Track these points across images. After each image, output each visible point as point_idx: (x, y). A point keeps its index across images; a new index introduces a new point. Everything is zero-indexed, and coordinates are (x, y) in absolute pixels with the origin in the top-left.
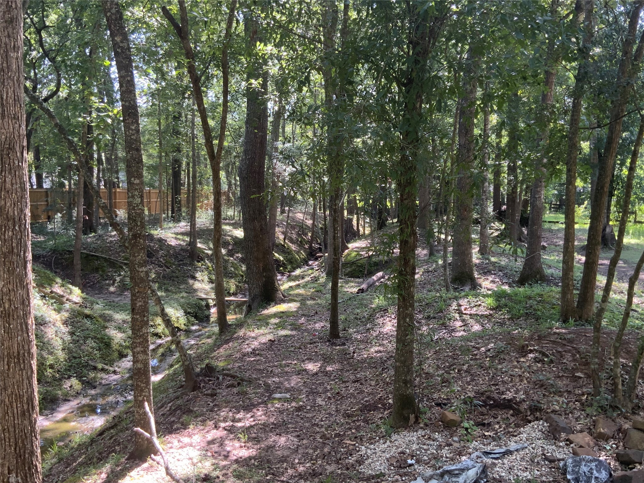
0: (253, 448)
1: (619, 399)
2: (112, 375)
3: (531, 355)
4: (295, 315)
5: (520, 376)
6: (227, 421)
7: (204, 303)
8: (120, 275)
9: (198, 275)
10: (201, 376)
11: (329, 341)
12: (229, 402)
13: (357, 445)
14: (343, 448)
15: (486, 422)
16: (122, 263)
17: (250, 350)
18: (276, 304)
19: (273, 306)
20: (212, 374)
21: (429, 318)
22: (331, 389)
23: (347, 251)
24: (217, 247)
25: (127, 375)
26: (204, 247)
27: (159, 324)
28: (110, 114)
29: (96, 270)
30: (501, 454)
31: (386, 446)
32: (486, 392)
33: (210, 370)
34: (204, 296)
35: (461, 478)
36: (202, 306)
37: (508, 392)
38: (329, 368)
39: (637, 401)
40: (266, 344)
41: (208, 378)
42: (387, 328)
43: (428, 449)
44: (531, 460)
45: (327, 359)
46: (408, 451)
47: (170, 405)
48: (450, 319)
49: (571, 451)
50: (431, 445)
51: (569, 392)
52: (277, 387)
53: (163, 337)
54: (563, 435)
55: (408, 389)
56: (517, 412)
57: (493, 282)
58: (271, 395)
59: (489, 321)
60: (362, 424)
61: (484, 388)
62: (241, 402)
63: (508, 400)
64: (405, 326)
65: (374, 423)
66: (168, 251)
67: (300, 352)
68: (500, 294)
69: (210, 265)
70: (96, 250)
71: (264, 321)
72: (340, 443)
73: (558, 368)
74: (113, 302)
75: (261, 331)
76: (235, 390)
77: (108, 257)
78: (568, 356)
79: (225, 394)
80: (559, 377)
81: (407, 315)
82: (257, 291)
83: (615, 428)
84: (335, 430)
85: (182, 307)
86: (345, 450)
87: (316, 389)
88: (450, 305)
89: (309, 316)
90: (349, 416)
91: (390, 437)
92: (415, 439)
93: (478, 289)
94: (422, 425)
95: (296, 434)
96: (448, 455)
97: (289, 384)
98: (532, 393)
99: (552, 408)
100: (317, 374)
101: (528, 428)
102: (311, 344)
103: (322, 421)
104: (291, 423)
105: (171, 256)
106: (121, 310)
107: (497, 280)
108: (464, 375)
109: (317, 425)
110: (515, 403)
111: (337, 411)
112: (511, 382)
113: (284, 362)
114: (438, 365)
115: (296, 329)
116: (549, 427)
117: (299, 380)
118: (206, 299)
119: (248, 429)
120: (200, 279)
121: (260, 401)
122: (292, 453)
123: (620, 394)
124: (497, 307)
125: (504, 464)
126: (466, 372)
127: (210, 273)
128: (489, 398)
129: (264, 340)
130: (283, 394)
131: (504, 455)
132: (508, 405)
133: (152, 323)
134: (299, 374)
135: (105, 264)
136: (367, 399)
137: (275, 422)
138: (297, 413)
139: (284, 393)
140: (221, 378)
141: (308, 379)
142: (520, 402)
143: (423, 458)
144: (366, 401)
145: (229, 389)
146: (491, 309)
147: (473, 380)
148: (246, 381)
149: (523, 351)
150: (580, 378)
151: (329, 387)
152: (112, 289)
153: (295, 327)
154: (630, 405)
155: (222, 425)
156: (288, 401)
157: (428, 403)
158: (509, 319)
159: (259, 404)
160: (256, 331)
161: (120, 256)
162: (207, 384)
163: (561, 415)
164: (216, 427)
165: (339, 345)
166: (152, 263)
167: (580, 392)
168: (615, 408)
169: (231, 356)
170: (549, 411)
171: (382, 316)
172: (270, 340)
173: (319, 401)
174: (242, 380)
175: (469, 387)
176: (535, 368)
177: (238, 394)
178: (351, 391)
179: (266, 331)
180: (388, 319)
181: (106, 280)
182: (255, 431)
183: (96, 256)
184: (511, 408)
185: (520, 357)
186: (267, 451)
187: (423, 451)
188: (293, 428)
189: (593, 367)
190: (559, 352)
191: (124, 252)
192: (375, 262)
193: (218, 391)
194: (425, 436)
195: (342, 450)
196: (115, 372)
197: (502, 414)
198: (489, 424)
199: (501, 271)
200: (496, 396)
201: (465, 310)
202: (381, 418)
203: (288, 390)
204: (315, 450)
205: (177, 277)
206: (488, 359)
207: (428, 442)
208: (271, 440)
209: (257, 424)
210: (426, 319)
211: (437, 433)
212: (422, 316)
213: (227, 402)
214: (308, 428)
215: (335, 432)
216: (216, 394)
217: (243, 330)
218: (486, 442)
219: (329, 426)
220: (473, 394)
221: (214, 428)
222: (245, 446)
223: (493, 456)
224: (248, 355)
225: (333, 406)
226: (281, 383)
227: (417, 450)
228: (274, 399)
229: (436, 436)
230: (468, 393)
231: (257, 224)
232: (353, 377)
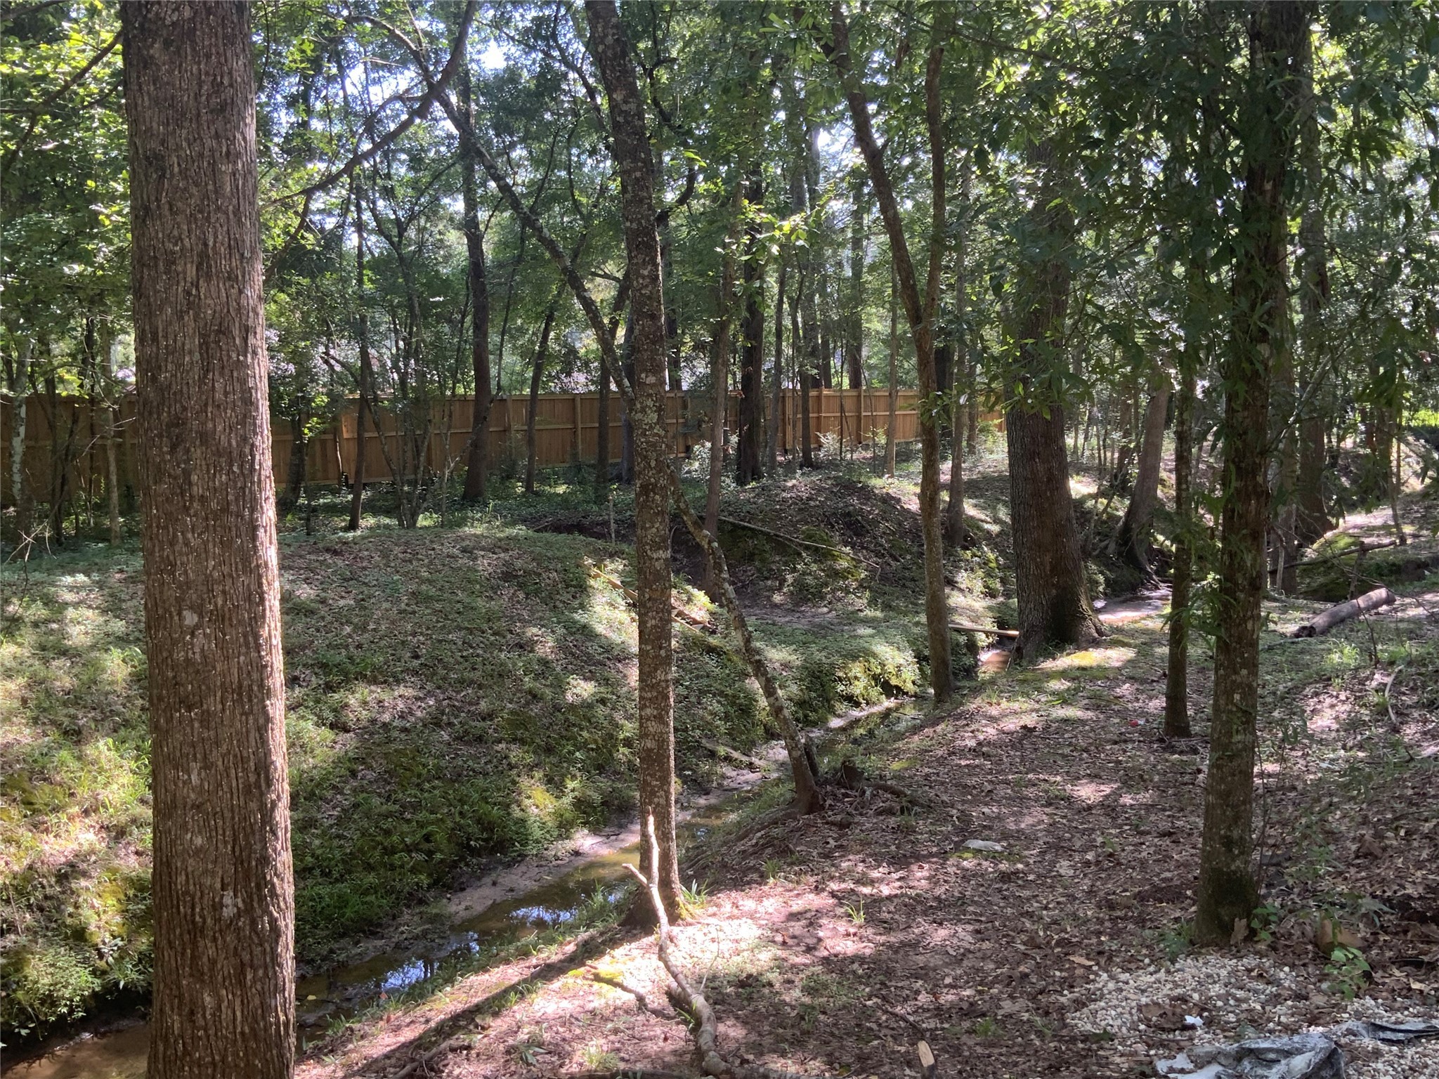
0: (869, 941)
2: (745, 772)
4: (1111, 676)
6: (844, 881)
7: (963, 639)
8: (794, 570)
9: (963, 578)
10: (830, 784)
11: (1161, 740)
12: (869, 844)
13: (1095, 968)
14: (1061, 970)
15: (1426, 959)
16: (801, 545)
17: (971, 743)
18: (1079, 648)
19: (1068, 654)
20: (854, 784)
21: (1431, 705)
22: (1103, 844)
23: (1329, 535)
24: (930, 514)
25: (775, 775)
26: (983, 517)
27: (856, 678)
28: (777, 233)
29: (750, 557)
30: (1412, 1035)
31: (1153, 979)
33: (849, 775)
34: (967, 624)
35: (1274, 1070)
36: (958, 644)
38: (1127, 800)
40: (1012, 733)
41: (843, 791)
42: (1320, 723)
43: (1246, 1000)
45: (1133, 779)
46: (1196, 996)
47: (759, 834)
50: (1256, 992)
52: (985, 827)
53: (863, 705)
55: (1233, 860)
58: (963, 841)
60: (1131, 926)
62: (893, 848)
64: (1231, 712)
65: (1157, 927)
66: (900, 524)
67: (1081, 760)
69: (991, 556)
70: (751, 516)
71: (1033, 685)
72: (1059, 961)
74: (774, 624)
75: (1016, 706)
76: (892, 821)
77: (772, 532)
79: (868, 826)
81: (1235, 686)
82: (1036, 617)
84: (1065, 931)
85: (912, 643)
86: (1064, 974)
87: (1069, 840)
89: (1143, 681)
90: (1112, 906)
91: (1173, 962)
92: (1224, 973)
94: (1262, 947)
95: (977, 926)
96: (1283, 1019)
97: (1017, 822)
100: (1090, 808)
102: (1116, 743)
103: (1046, 908)
104: (973, 902)
105: (904, 534)
106: (780, 642)
108: (1416, 844)
109: (1030, 915)
111: (1090, 892)
113: (1030, 776)
114: (1366, 817)
115: (1097, 707)
117: (1044, 817)
118: (969, 633)
119: (875, 903)
120: (963, 586)
121: (935, 849)
122: (947, 965)
125: (1402, 1057)
126: (1426, 836)
127: (989, 574)
129: (1011, 724)
130: (989, 843)
131: (1418, 1038)
133: (841, 674)
134: (1049, 804)
135: (768, 547)
136: (1168, 875)
137: (943, 897)
138: (998, 886)
139: (995, 841)
140: (868, 793)
141: (1064, 817)
143: (1226, 1018)
144: (1164, 880)
145: (881, 818)
148: (922, 806)
151: (1100, 840)
152: (777, 598)
153: (1097, 703)
155: (834, 886)
156: (994, 857)
157: (1297, 900)
159: (931, 855)
160: (1004, 704)
161: (797, 530)
162: (839, 801)
164: (817, 890)
165: (1181, 753)
166: (863, 548)
171: (1316, 694)
172: (1024, 727)
173: (1064, 867)
174: (913, 802)
175: (1419, 874)
177: (894, 831)
178: (1144, 854)
179: (1025, 706)
180: (1328, 701)
181: (767, 579)
182: (892, 908)
183: (750, 529)
186: (896, 952)
187: (1232, 1002)
188: (975, 913)
191: (807, 523)
193: (858, 819)
194: (1252, 970)
195: (1058, 973)
196: (751, 767)
202: (1177, 920)
203: (1005, 836)
204: (999, 964)
205: (913, 580)
207: (1254, 985)
208: (916, 931)
209: (902, 895)
210: (1424, 706)
211: (1287, 969)
212: (1415, 698)
213: (865, 843)
214: (1008, 919)
215: (1063, 935)
216: (850, 824)
217: (978, 701)
218: (1397, 1005)
219: (1055, 922)
220: (1421, 890)
221: (811, 891)
222: (855, 935)
223: (1389, 1035)
224: (962, 752)
225: (1086, 881)
226: (999, 818)
227: (1219, 997)
228: (967, 849)
229: (1282, 975)
230: (1408, 885)
231: (1040, 467)
232: (1165, 825)
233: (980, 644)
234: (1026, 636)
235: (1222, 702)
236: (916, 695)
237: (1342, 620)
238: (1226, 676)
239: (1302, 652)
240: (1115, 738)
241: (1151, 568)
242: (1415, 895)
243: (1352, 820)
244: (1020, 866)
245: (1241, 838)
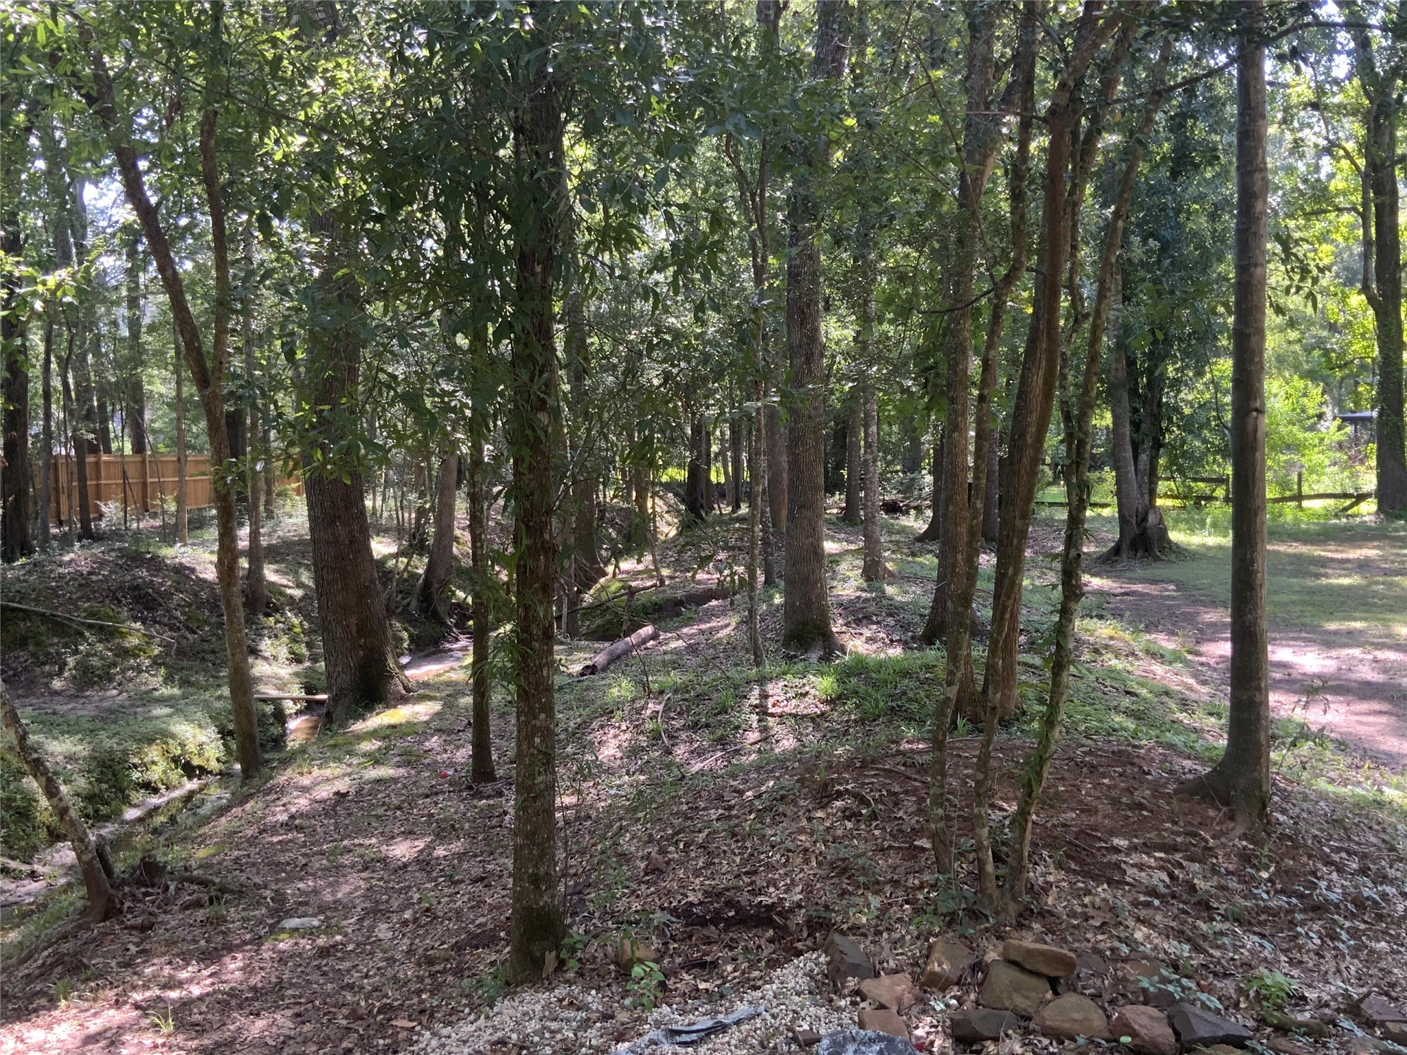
0: (181, 1049)
1: (990, 896)
2: (25, 882)
3: (838, 804)
4: (420, 731)
5: (806, 850)
6: (149, 988)
7: (269, 709)
8: (76, 652)
9: (266, 645)
10: (129, 885)
11: (469, 788)
12: (175, 943)
14: (384, 1038)
15: (708, 959)
16: (83, 624)
17: (283, 817)
18: (388, 707)
19: (378, 714)
20: (156, 880)
21: (695, 727)
22: (420, 900)
23: (602, 580)
24: (228, 582)
25: (63, 881)
26: (285, 582)
27: (154, 763)
28: (40, 288)
29: (22, 642)
30: (703, 1034)
31: (473, 1028)
32: (728, 890)
33: (150, 871)
34: (273, 692)
36: (264, 715)
37: (772, 890)
38: (440, 852)
39: (1027, 898)
40: (325, 801)
41: (143, 890)
42: (606, 753)
43: (559, 1031)
44: (761, 1043)
45: (445, 831)
46: (514, 1036)
47: (46, 953)
48: (737, 728)
49: (856, 1019)
50: (568, 1020)
51: (895, 883)
52: (300, 904)
53: (163, 791)
54: (852, 982)
55: (541, 896)
56: (782, 932)
57: (870, 640)
58: (278, 922)
59: (817, 728)
60: (450, 978)
61: (723, 882)
62: (203, 943)
63: (766, 906)
64: (532, 755)
65: (474, 975)
66: (196, 595)
67: (395, 818)
68: (849, 668)
69: (296, 621)
70: (23, 597)
71: (343, 749)
72: (383, 1027)
73: (884, 829)
74: (54, 713)
75: (327, 772)
76: (200, 914)
77: (48, 612)
78: (910, 803)
79: (173, 923)
80: (882, 850)
81: (535, 731)
82: (345, 680)
83: (966, 962)
84: (386, 996)
85: (214, 718)
86: (388, 1041)
87: (387, 902)
88: (745, 697)
89: (450, 732)
90: (430, 961)
91: (491, 1007)
92: (538, 1007)
93: (838, 657)
94: (571, 975)
95: (297, 1009)
96: (594, 1042)
97: (333, 893)
98: (818, 890)
99: (852, 920)
100: (405, 866)
101: (789, 969)
102: (427, 796)
103: (367, 976)
104: (292, 985)
105: (201, 605)
106: (63, 733)
107: (882, 635)
108: (693, 854)
109: (351, 987)
110: (779, 914)
111: (409, 952)
112: (785, 865)
113: (345, 842)
114: (651, 835)
115: (408, 764)
116: (828, 964)
117: (362, 883)
118: (276, 701)
120: (267, 654)
121: (248, 936)
123: (991, 885)
124: (839, 697)
126: (700, 846)
127: (294, 640)
128: (729, 904)
129: (324, 792)
130: (305, 920)
131: (708, 1035)
132: (763, 918)
133: (136, 760)
134: (367, 868)
135: (43, 628)
136: (482, 920)
137: (260, 985)
138: (316, 963)
139: (312, 916)
140: (172, 888)
141: (381, 879)
142: (791, 910)
144: (479, 926)
145: (188, 912)
146: (826, 702)
147: (708, 865)
148: (232, 892)
149: (824, 796)
150: (923, 850)
151: (417, 896)
152: (57, 684)
153: (409, 759)
154: (1013, 908)
155: (137, 996)
156: (312, 934)
157: (598, 924)
158: (855, 721)
159: (245, 943)
160: (316, 772)
161: (78, 609)
162: (139, 901)
163: (865, 935)
164: (118, 1004)
165: (488, 797)
166: (155, 622)
167: (916, 882)
168: (975, 915)
169: (236, 833)
170: (845, 927)
171: (602, 727)
172: (337, 793)
174: (223, 890)
175: (697, 881)
176: (839, 832)
177: (203, 924)
178: (459, 903)
179: (337, 772)
180: (612, 732)
181: (44, 664)
182: (204, 1009)
183: (21, 610)
184: (770, 923)
185: (815, 809)
187: (547, 1035)
188: (294, 996)
189: (933, 826)
190: (895, 794)
191: (89, 600)
192: (656, 604)
193: (162, 917)
194: (563, 999)
195: (381, 1042)
196: (33, 875)
197: (746, 938)
198: (714, 964)
199: (890, 615)
200: (744, 898)
201: (774, 705)
202: (493, 964)
203: (322, 909)
204: (321, 1045)
205: (214, 652)
206: (752, 817)
207: (566, 1014)
208: (232, 1027)
209: (215, 992)
210: (690, 728)
211: (593, 992)
212: (682, 722)
213: (170, 943)
214: (329, 995)
215: (385, 1000)
216: (153, 924)
217: (289, 772)
218: (689, 1007)
219: (376, 989)
220: (700, 895)
221: (111, 1007)
222: (164, 1045)
223: (685, 1038)
224: (274, 829)
225: (405, 940)
226: (315, 892)
227: (535, 1033)
228: (283, 930)
229: (590, 999)
230: (689, 894)
231: (341, 530)
232: (477, 871)
233: (288, 712)
234: (335, 699)
235: (524, 747)
236: (221, 773)
237: (619, 657)
238: (527, 722)
239: (587, 689)
240: (427, 791)
241: (451, 621)
242: (696, 900)
243: (640, 839)
244: (339, 938)
245: (547, 873)
